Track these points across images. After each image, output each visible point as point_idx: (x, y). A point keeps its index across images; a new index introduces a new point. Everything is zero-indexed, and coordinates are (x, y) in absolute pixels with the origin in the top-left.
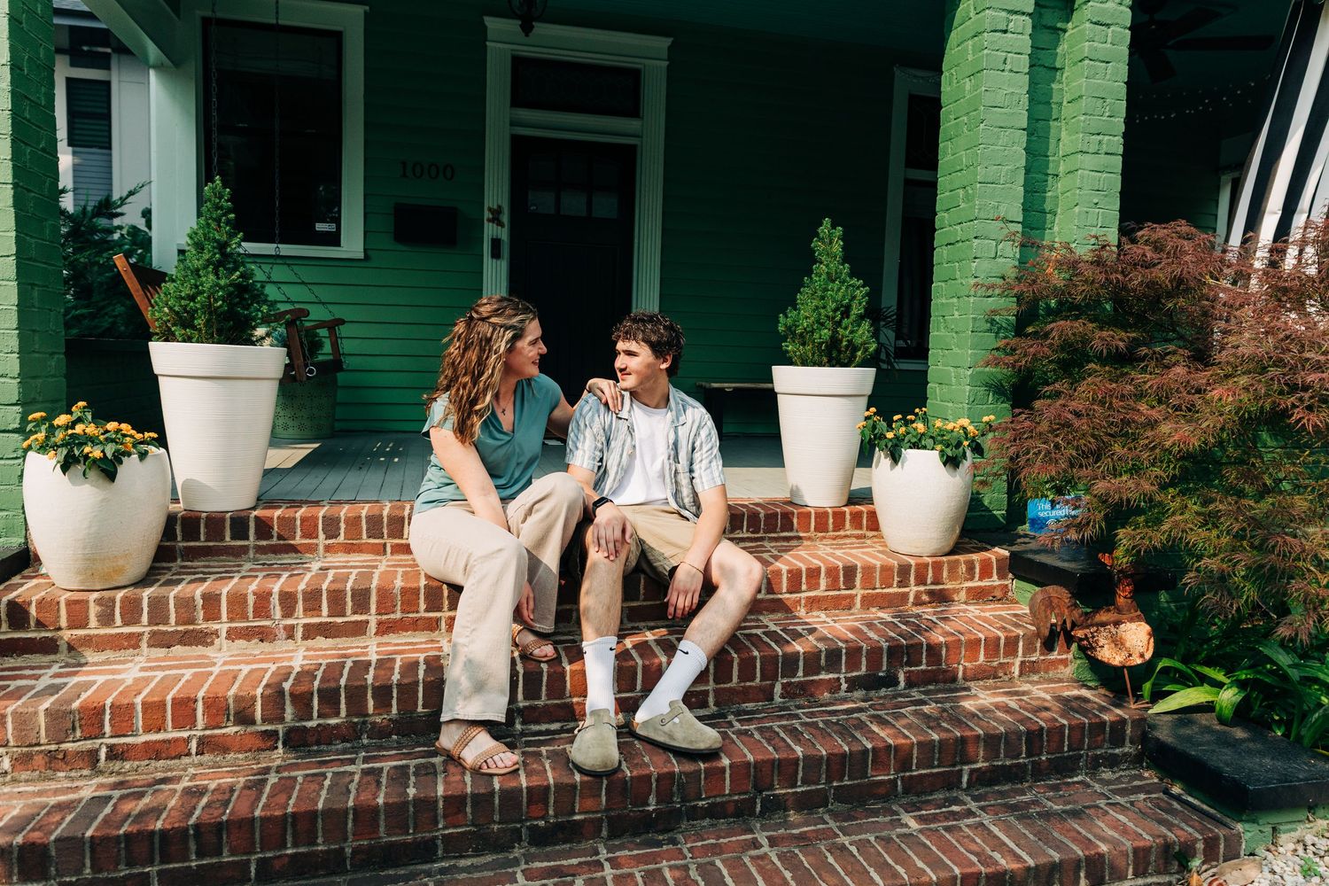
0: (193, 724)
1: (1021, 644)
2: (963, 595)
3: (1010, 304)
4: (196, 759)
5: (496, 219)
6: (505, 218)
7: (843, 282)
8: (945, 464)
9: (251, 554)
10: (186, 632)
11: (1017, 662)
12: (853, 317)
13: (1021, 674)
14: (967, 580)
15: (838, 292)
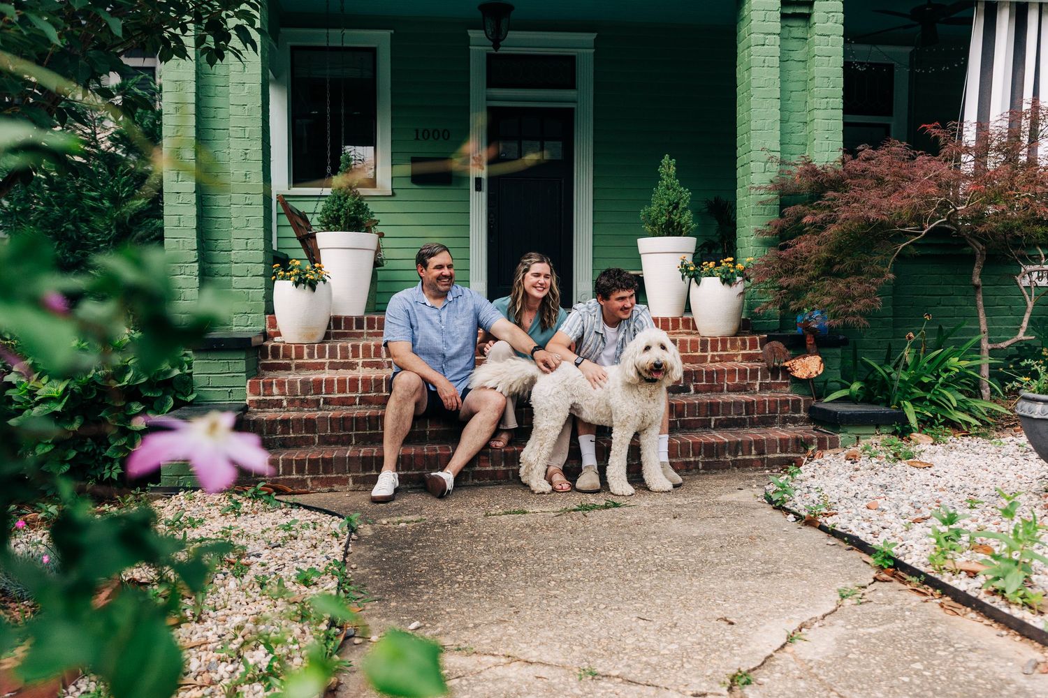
0: (357, 391)
1: (759, 373)
2: (740, 358)
4: (358, 407)
5: (477, 164)
6: (484, 163)
7: (674, 190)
8: (723, 283)
9: (365, 335)
10: (345, 363)
11: (758, 383)
12: (680, 209)
13: (760, 390)
14: (742, 349)
15: (673, 196)
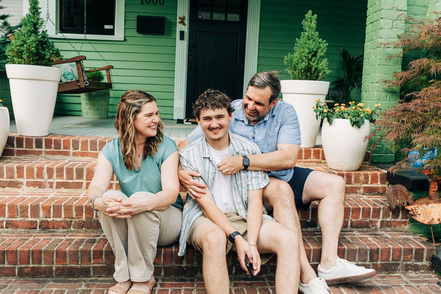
0: (4, 216)
1: (381, 212)
2: (362, 190)
3: (400, 51)
4: (6, 230)
5: (182, 22)
6: (186, 22)
7: (314, 40)
8: (353, 125)
9: (43, 154)
10: (11, 182)
11: (379, 221)
12: (318, 57)
13: (381, 227)
14: (364, 183)
15: (312, 45)
